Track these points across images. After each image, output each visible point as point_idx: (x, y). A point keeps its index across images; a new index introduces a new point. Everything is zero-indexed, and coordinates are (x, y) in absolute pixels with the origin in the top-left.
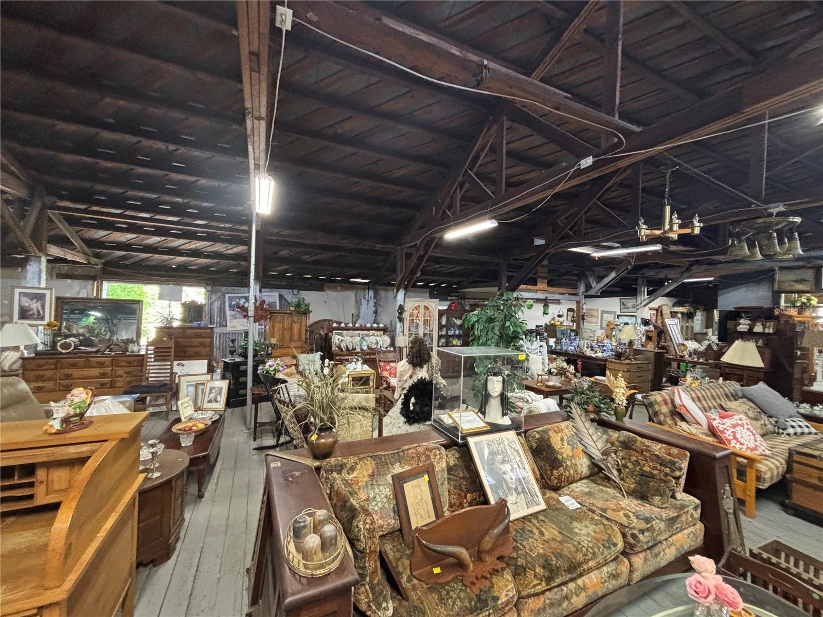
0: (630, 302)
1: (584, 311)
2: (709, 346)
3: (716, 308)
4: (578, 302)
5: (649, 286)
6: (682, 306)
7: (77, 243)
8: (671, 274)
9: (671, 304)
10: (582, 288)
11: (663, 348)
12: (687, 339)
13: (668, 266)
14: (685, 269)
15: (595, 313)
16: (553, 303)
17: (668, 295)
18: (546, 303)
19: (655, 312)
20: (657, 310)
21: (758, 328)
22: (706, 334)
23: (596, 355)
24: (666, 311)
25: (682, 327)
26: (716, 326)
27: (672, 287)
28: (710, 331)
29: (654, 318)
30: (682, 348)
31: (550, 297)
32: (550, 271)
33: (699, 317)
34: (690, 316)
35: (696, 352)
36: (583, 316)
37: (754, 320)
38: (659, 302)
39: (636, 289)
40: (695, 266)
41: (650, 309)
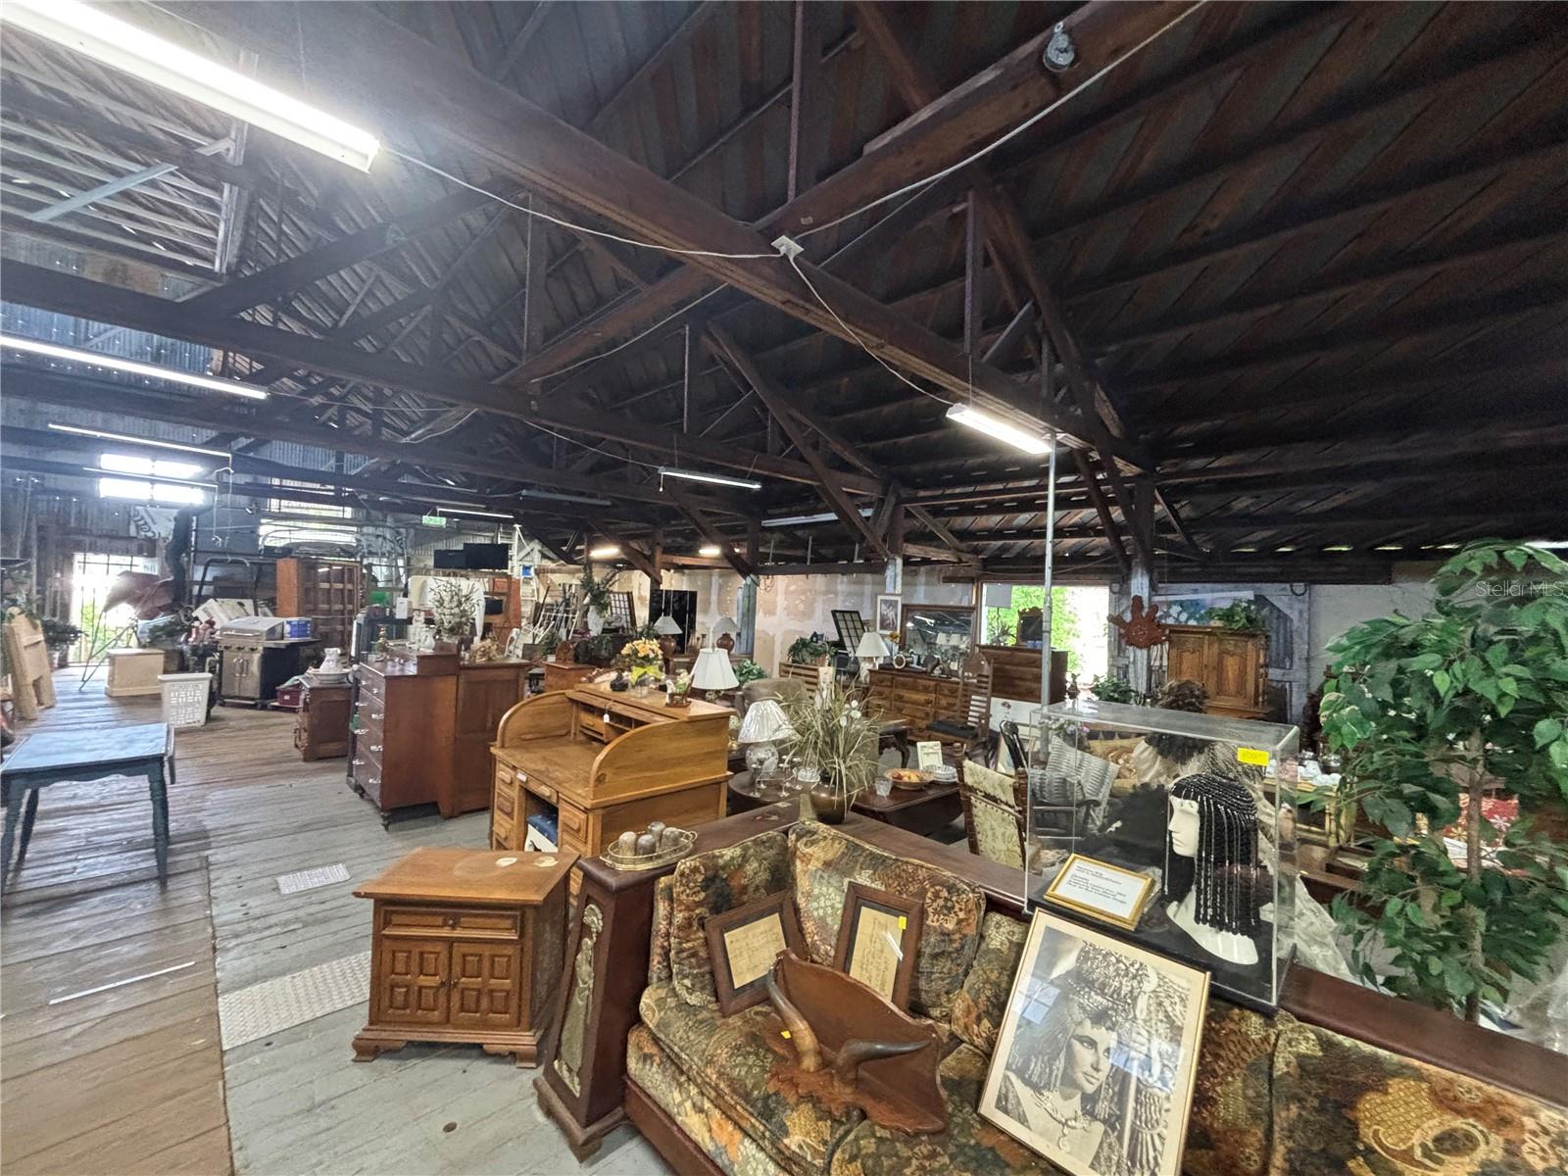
7: (945, 537)
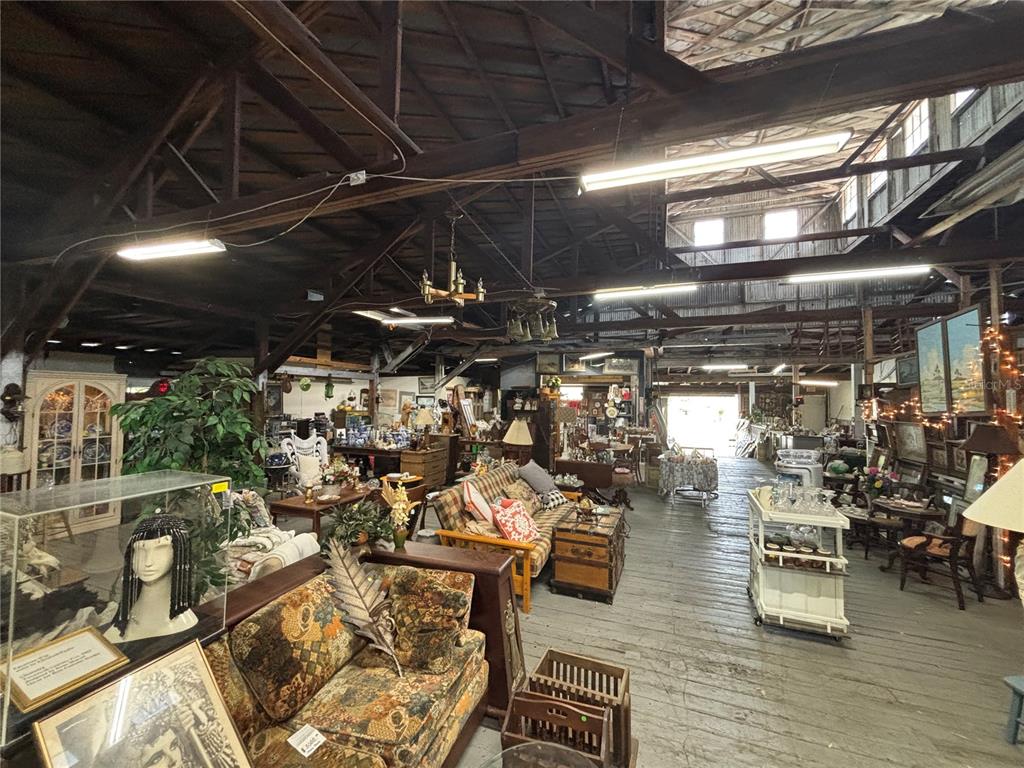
0: (428, 382)
1: (379, 392)
2: (495, 425)
3: (499, 388)
4: (371, 382)
5: (446, 365)
6: (473, 385)
8: (465, 352)
9: (465, 385)
10: (376, 365)
11: (457, 431)
12: (478, 420)
13: (462, 345)
14: (475, 348)
15: (393, 395)
16: (339, 383)
17: (462, 375)
18: (329, 381)
19: (451, 392)
20: (453, 390)
21: (528, 407)
22: (492, 413)
23: (389, 447)
24: (461, 391)
25: (474, 407)
26: (499, 405)
27: (465, 367)
28: (495, 409)
29: (451, 399)
30: (474, 429)
31: (335, 374)
32: (334, 340)
33: (487, 397)
34: (479, 396)
35: (484, 432)
36: (377, 398)
37: (525, 399)
38: (456, 381)
39: (434, 367)
40: (484, 347)
41: (448, 389)
